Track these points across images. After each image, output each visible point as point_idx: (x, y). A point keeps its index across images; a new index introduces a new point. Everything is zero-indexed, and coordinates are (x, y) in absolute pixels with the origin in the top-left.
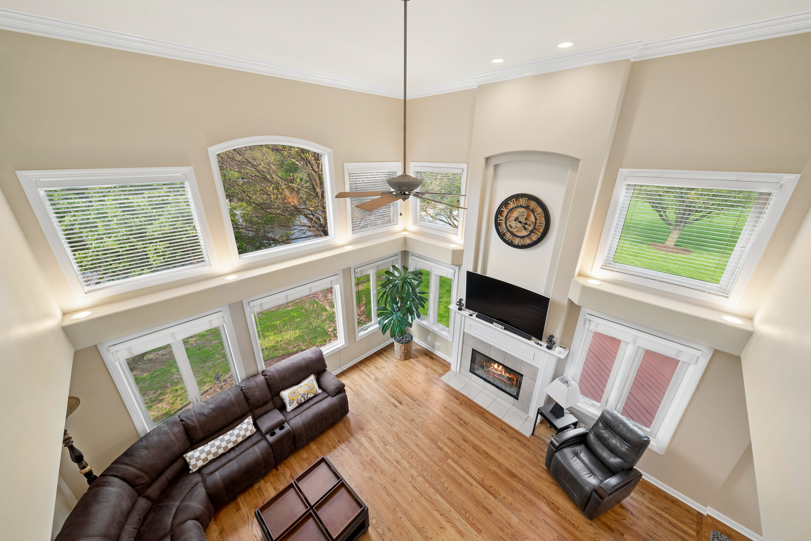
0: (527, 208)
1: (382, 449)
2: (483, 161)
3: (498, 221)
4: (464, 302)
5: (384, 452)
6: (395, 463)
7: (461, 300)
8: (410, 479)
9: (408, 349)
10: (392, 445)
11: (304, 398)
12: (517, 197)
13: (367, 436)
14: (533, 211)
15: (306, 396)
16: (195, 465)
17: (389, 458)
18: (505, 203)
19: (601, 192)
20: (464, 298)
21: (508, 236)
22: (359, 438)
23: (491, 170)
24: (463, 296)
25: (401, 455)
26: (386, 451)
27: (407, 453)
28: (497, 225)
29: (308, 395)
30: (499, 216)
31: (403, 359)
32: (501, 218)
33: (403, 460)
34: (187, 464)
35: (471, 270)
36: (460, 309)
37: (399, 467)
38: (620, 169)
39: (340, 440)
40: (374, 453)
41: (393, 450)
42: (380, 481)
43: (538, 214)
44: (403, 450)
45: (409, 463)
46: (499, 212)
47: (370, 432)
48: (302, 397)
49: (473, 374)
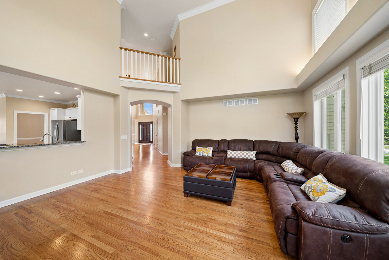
1: (202, 236)
5: (199, 234)
6: (182, 229)
8: (162, 223)
10: (192, 243)
13: (231, 243)
17: (190, 231)
22: (236, 238)
25: (178, 238)
26: (197, 236)
27: (171, 241)
33: (173, 234)
37: (176, 227)
39: (253, 229)
40: (208, 230)
41: (189, 239)
42: (189, 214)
44: (176, 243)
45: (166, 234)
47: (231, 248)
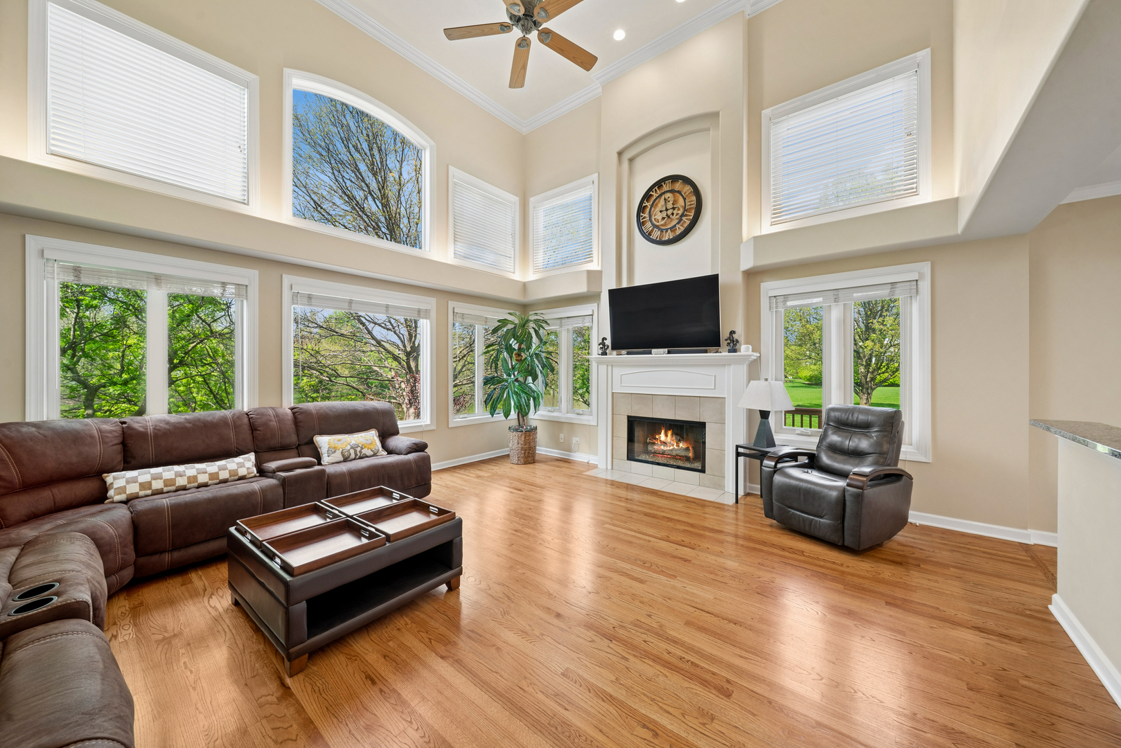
0: (672, 191)
2: (616, 156)
3: (641, 221)
4: (608, 342)
7: (604, 339)
9: (530, 443)
11: (355, 451)
12: (659, 184)
14: (679, 192)
15: (358, 449)
16: (122, 490)
18: (647, 196)
19: (749, 143)
20: (608, 335)
21: (656, 234)
23: (626, 164)
24: (607, 333)
28: (641, 224)
29: (362, 448)
30: (641, 214)
31: (522, 461)
32: (644, 215)
34: (104, 488)
35: (614, 287)
36: (604, 353)
38: (763, 112)
43: (685, 193)
46: (641, 209)
48: (352, 448)
49: (632, 462)
